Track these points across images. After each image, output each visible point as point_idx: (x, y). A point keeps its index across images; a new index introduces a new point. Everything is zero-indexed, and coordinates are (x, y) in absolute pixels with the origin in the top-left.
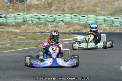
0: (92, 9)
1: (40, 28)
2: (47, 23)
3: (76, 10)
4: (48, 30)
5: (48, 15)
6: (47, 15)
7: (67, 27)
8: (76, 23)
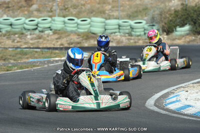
0: (99, 8)
1: (13, 41)
2: (24, 31)
3: (72, 10)
4: (26, 43)
5: (26, 19)
6: (23, 19)
7: (57, 39)
8: (72, 32)
